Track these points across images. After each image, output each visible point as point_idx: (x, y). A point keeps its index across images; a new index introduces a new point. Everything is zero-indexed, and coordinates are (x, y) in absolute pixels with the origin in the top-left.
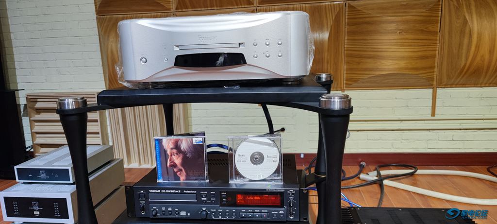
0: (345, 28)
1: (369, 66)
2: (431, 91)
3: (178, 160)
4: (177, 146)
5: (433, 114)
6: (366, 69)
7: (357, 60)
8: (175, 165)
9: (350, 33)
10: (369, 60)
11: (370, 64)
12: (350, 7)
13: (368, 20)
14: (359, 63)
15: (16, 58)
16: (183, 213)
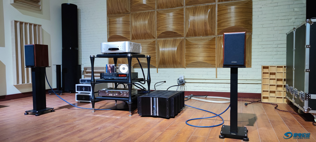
0: (184, 46)
1: (191, 59)
2: (215, 69)
3: (110, 69)
4: (110, 66)
5: (217, 77)
6: (190, 60)
7: (188, 57)
8: (109, 70)
9: (186, 48)
10: (191, 57)
11: (191, 58)
12: (186, 39)
13: (190, 44)
14: (188, 58)
15: (82, 55)
16: (109, 78)
